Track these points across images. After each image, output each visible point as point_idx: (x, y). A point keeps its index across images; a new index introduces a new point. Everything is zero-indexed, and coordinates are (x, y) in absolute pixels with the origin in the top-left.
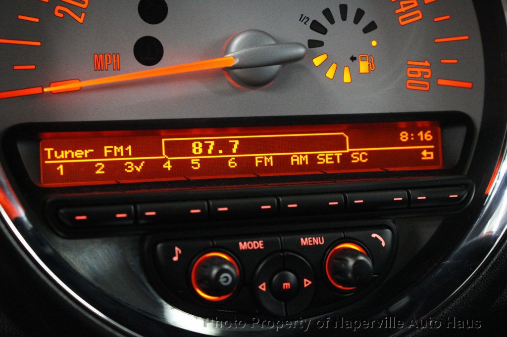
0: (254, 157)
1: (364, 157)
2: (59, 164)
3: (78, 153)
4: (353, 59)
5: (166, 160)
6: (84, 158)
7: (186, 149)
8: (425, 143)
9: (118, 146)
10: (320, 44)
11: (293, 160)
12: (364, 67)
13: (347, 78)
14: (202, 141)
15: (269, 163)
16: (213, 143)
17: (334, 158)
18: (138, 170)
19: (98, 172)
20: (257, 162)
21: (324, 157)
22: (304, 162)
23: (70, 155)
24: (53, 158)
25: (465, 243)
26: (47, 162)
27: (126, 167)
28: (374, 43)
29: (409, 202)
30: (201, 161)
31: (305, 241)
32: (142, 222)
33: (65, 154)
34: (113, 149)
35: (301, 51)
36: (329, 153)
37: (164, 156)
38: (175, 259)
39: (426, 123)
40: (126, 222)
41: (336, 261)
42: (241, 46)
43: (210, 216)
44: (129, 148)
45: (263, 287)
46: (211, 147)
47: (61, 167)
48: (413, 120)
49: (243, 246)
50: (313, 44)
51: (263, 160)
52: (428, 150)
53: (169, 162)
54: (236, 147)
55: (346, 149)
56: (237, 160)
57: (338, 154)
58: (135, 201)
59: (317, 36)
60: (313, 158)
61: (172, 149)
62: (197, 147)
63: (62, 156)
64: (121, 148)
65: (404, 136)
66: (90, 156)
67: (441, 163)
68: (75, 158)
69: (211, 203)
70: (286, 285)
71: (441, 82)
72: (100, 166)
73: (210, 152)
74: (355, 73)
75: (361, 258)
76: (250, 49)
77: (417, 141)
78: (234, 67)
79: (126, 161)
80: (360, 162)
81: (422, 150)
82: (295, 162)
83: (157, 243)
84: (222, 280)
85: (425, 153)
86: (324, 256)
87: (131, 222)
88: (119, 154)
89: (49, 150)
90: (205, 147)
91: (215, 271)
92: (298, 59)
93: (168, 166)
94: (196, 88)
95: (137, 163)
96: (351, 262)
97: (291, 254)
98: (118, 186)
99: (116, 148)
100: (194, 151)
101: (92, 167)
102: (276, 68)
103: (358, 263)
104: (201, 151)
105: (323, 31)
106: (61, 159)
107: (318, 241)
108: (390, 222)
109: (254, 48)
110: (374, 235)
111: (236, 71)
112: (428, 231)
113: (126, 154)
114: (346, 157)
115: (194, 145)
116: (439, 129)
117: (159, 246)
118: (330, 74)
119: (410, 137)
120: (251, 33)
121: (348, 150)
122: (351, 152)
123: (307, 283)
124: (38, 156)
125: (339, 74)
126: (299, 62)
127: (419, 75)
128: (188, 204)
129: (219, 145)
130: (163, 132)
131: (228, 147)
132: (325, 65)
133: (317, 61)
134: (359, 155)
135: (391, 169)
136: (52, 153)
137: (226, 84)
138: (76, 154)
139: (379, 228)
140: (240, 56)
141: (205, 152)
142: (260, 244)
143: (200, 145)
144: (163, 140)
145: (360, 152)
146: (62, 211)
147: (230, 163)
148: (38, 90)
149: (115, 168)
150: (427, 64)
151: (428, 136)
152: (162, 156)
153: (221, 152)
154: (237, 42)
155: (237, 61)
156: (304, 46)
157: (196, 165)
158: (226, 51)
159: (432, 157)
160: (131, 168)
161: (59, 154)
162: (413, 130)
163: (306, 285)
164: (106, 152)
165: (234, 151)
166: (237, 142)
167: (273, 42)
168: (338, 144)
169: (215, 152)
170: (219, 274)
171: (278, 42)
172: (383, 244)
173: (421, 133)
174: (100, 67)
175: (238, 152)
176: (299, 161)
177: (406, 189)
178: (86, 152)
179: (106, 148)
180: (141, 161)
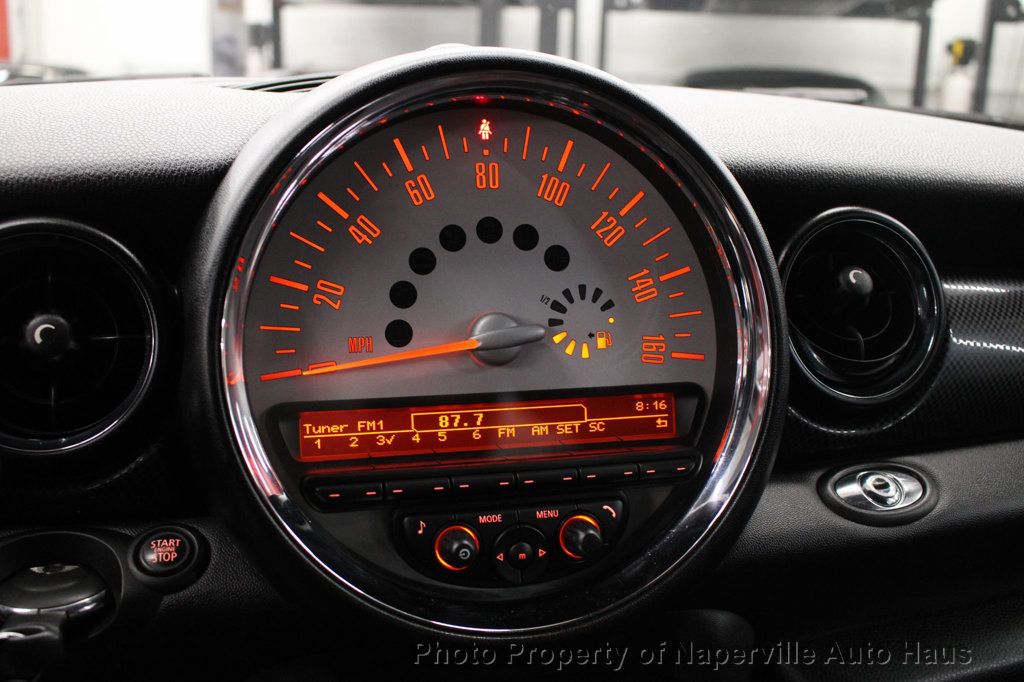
0: (497, 429)
1: (601, 426)
2: (316, 439)
3: (334, 428)
4: (591, 335)
5: (415, 433)
6: (339, 432)
7: (434, 422)
8: (660, 411)
9: (371, 421)
10: (560, 322)
11: (533, 431)
12: (601, 343)
13: (585, 354)
14: (449, 415)
15: (511, 435)
16: (458, 417)
17: (573, 428)
18: (389, 442)
19: (352, 445)
20: (500, 433)
21: (564, 428)
22: (544, 432)
23: (326, 430)
24: (311, 433)
25: (692, 511)
26: (306, 437)
27: (378, 440)
28: (611, 320)
29: (639, 474)
30: (448, 434)
31: (540, 515)
32: (390, 498)
33: (322, 429)
34: (365, 424)
35: (542, 331)
36: (570, 423)
37: (413, 429)
38: (420, 532)
39: (662, 395)
40: (375, 499)
41: (569, 533)
42: (486, 329)
43: (452, 492)
44: (381, 422)
45: (500, 557)
46: (457, 421)
47: (319, 441)
48: (648, 391)
49: (483, 519)
50: (553, 322)
51: (506, 431)
52: (663, 418)
53: (417, 435)
54: (480, 419)
55: (583, 419)
56: (481, 432)
57: (577, 424)
58: (384, 479)
59: (557, 315)
60: (552, 429)
61: (421, 423)
62: (444, 421)
63: (319, 431)
64: (374, 422)
65: (640, 406)
66: (345, 431)
67: (674, 430)
68: (332, 433)
69: (453, 480)
70: (522, 556)
71: (675, 355)
72: (354, 440)
73: (456, 425)
74: (593, 349)
75: (592, 532)
76: (493, 332)
77: (652, 410)
78: (478, 349)
79: (377, 435)
80: (597, 431)
81: (657, 418)
82: (536, 433)
83: (404, 518)
84: (461, 555)
85: (659, 421)
86: (559, 526)
87: (380, 498)
88: (371, 428)
89: (307, 426)
90: (452, 420)
91: (455, 546)
92: (537, 339)
93: (417, 439)
94: (444, 367)
95: (388, 436)
96: (582, 536)
97: (527, 526)
98: (370, 461)
99: (368, 423)
100: (441, 425)
101: (347, 440)
102: (518, 348)
103: (588, 536)
104: (447, 424)
105: (563, 310)
106: (319, 434)
107: (552, 514)
108: (622, 493)
109: (497, 332)
110: (605, 507)
111: (480, 352)
112: (660, 496)
113: (378, 428)
114: (584, 427)
115: (441, 418)
116: (673, 399)
117: (406, 519)
118: (569, 350)
119: (645, 406)
120: (494, 316)
121: (586, 420)
122: (589, 422)
123: (542, 553)
124: (297, 431)
125: (578, 350)
126: (542, 342)
127: (654, 349)
128: (433, 481)
129: (464, 418)
130: (412, 409)
131: (472, 420)
132: (565, 343)
133: (557, 339)
134: (596, 425)
135: (625, 438)
136: (311, 428)
137: (471, 362)
138: (332, 429)
139: (610, 500)
140: (484, 339)
141: (451, 425)
142: (498, 518)
143: (447, 418)
144: (412, 415)
145: (597, 422)
146: (317, 489)
147: (474, 434)
148: (298, 372)
149: (368, 442)
150: (661, 338)
151: (662, 405)
152: (410, 428)
153: (466, 424)
154: (482, 323)
155: (479, 344)
156: (544, 327)
157: (442, 438)
158: (471, 333)
159: (666, 425)
160: (382, 441)
161: (317, 429)
162: (648, 401)
163: (540, 555)
164: (360, 426)
165: (478, 423)
166: (481, 416)
167: (514, 325)
168: (576, 414)
169: (461, 425)
170: (458, 549)
171: (521, 323)
172: (614, 515)
173: (656, 403)
174: (354, 349)
175: (483, 424)
176: (540, 431)
177: (636, 463)
178: (342, 427)
179: (359, 423)
180: (392, 434)
